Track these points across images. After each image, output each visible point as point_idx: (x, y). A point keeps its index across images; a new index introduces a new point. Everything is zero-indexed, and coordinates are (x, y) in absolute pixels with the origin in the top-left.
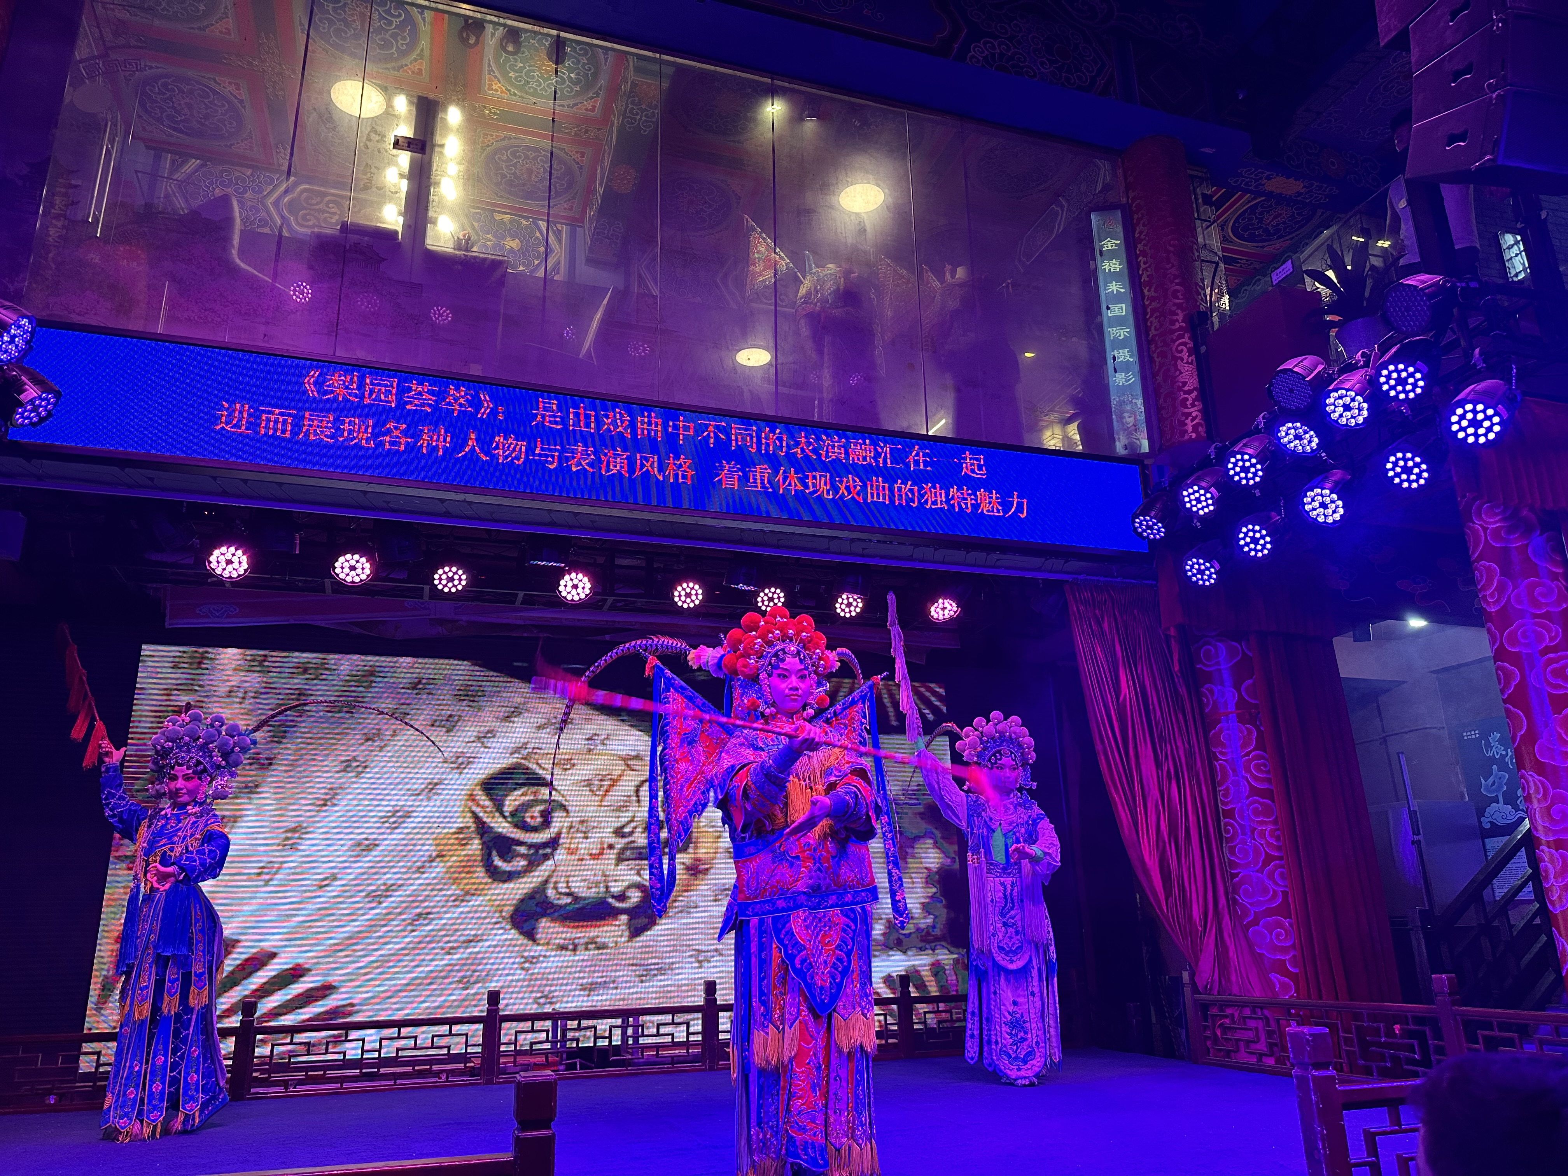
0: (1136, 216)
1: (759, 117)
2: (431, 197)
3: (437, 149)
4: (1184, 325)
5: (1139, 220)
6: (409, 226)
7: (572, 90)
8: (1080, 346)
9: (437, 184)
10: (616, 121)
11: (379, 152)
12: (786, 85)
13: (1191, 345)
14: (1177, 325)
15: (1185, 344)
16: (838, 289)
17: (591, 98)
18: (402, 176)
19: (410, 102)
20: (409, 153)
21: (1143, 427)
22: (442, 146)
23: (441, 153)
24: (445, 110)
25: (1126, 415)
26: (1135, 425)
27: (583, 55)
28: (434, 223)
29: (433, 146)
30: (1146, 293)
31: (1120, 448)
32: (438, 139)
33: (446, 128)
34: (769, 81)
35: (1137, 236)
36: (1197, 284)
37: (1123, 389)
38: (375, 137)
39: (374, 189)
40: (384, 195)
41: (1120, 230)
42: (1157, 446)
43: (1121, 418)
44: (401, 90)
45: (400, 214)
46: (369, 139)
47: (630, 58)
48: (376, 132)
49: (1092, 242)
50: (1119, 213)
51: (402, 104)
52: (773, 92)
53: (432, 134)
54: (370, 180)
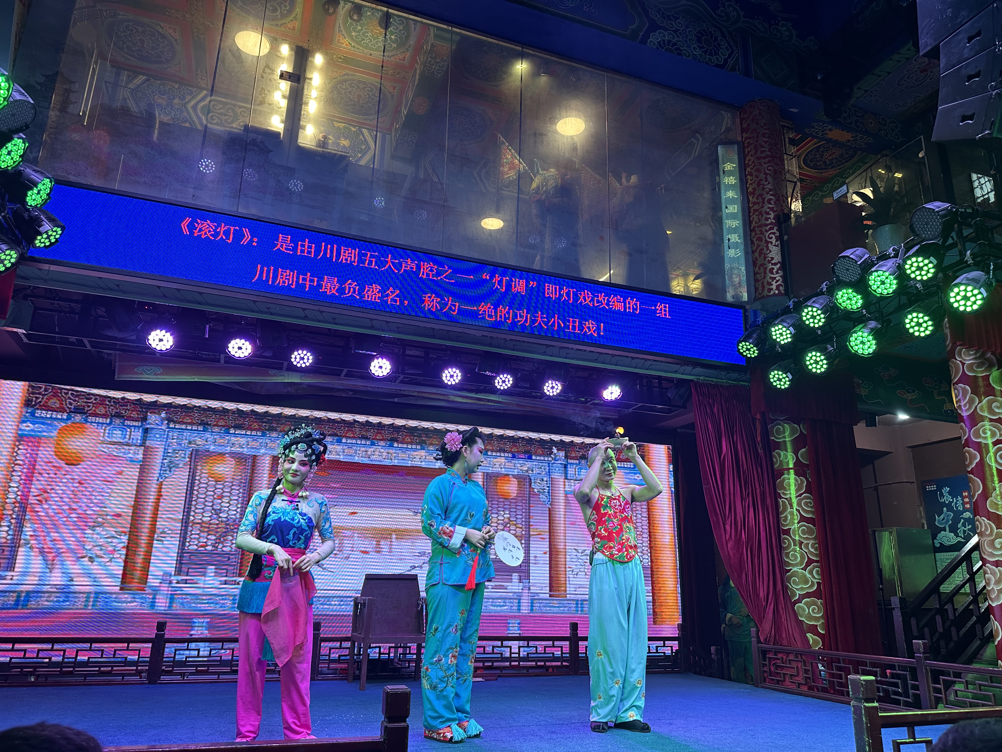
0: (747, 150)
1: (513, 72)
2: (302, 112)
3: (307, 81)
4: (774, 221)
5: (749, 152)
6: (288, 130)
7: (391, 45)
8: (707, 231)
9: (307, 104)
10: (418, 68)
11: (270, 80)
12: (531, 52)
13: (778, 234)
14: (770, 221)
15: (774, 233)
16: (557, 186)
17: (404, 52)
18: (284, 97)
19: (291, 49)
20: (289, 83)
21: (744, 284)
22: (311, 79)
23: (310, 84)
24: (313, 56)
25: (734, 276)
26: (739, 283)
27: (400, 24)
28: (304, 128)
29: (305, 78)
30: (750, 198)
31: (729, 298)
32: (308, 75)
33: (314, 67)
34: (520, 49)
35: (747, 162)
36: (783, 196)
37: (733, 260)
38: (267, 71)
39: (266, 105)
40: (272, 109)
41: (736, 157)
42: (753, 297)
43: (731, 278)
44: (285, 40)
45: (282, 122)
46: (264, 72)
47: (432, 29)
48: (269, 68)
49: (718, 165)
50: (736, 147)
51: (285, 50)
52: (522, 56)
53: (305, 71)
54: (264, 98)
